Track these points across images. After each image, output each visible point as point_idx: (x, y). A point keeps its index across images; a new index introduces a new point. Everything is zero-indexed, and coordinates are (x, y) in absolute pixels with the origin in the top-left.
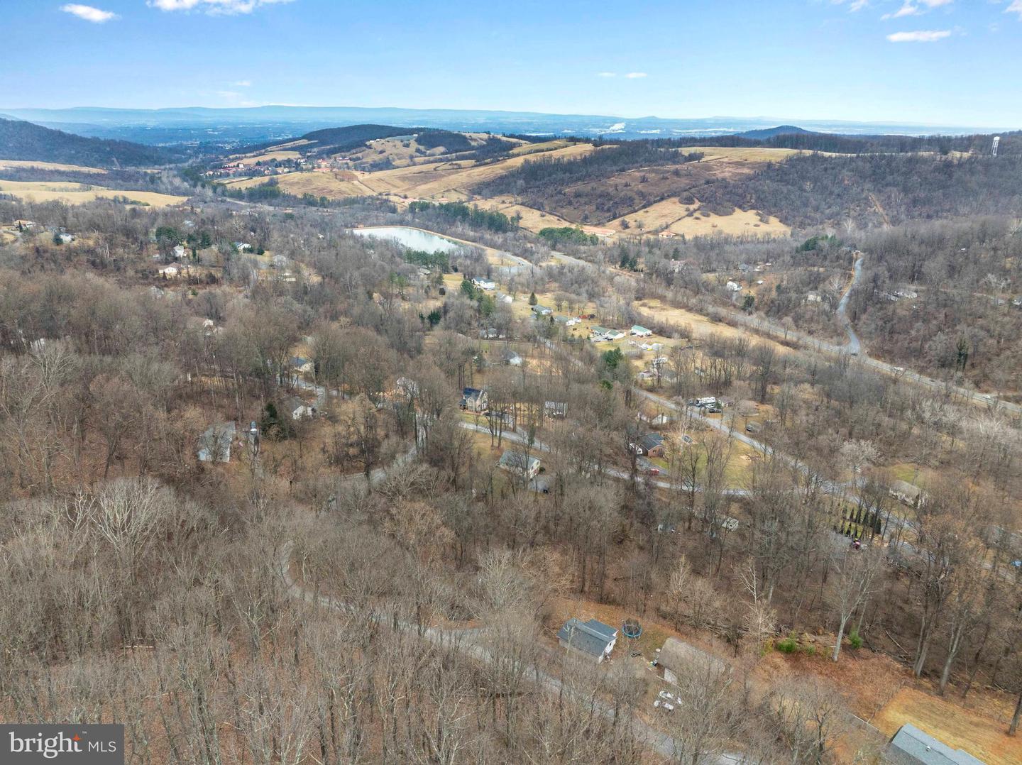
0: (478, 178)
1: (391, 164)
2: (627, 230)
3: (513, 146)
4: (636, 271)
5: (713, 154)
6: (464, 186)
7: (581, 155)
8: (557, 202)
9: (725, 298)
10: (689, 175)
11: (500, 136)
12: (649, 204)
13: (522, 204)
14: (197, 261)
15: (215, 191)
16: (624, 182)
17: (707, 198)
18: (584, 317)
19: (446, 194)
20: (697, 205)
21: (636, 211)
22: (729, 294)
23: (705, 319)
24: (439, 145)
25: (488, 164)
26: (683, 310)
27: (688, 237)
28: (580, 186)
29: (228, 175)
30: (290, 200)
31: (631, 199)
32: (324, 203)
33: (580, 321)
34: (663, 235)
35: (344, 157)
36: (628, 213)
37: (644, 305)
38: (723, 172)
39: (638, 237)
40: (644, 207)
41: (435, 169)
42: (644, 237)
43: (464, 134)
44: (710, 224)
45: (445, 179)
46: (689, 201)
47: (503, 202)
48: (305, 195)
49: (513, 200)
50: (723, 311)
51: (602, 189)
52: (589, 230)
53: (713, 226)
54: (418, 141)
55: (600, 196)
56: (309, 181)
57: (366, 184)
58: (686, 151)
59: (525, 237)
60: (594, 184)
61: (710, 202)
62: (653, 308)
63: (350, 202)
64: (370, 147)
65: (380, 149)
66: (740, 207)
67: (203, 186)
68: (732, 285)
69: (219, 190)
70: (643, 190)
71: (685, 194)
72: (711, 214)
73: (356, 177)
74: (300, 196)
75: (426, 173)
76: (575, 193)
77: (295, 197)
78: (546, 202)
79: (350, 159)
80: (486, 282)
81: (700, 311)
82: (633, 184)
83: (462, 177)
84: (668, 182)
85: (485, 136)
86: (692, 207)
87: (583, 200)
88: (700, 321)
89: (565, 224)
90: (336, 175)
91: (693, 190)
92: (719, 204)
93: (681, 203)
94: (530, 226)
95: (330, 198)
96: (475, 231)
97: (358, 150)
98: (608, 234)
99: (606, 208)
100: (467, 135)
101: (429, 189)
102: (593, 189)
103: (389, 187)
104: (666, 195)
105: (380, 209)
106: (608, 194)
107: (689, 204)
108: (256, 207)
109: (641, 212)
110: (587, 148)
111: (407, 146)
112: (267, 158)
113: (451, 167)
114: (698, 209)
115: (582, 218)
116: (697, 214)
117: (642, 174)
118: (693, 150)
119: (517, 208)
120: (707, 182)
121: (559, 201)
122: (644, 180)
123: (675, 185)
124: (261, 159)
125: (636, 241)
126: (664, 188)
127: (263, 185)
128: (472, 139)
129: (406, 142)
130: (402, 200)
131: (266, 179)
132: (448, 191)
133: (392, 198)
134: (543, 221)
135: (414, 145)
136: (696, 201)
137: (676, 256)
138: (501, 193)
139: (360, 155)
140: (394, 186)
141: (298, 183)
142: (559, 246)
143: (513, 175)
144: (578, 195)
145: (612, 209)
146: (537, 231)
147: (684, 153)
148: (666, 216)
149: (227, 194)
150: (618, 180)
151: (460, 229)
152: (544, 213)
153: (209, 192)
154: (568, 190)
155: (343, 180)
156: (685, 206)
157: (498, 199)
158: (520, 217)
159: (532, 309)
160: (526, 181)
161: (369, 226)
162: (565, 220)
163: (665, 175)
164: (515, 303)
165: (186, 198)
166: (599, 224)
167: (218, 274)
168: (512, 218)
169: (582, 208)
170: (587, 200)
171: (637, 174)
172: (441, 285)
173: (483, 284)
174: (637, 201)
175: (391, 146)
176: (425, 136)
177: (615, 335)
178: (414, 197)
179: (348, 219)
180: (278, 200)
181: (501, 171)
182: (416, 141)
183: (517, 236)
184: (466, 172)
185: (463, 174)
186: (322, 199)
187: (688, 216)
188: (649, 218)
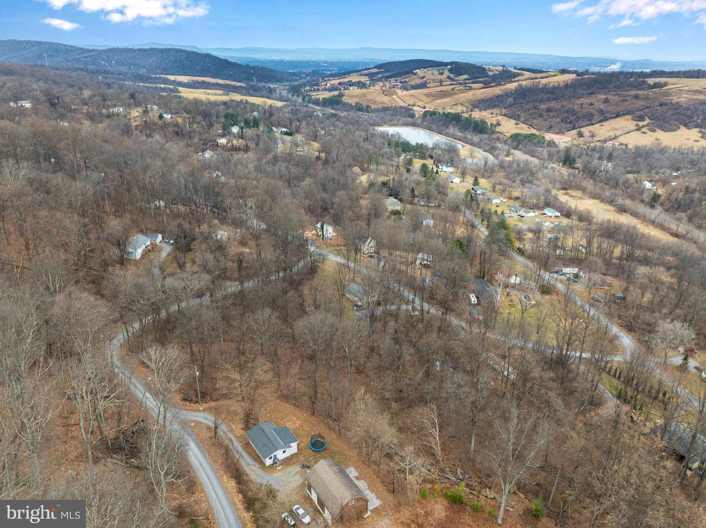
0: (480, 96)
1: (426, 85)
2: (581, 139)
3: (516, 75)
4: (574, 168)
5: (674, 84)
6: (468, 101)
7: (564, 82)
8: (531, 114)
9: (636, 194)
10: (647, 98)
11: (511, 69)
12: (606, 120)
13: (505, 115)
14: (241, 136)
15: (303, 100)
16: (589, 102)
17: (656, 117)
18: (511, 198)
19: (454, 106)
20: (647, 121)
21: (593, 125)
22: (642, 191)
23: (612, 208)
24: (464, 74)
25: (492, 87)
26: (598, 201)
27: (630, 146)
28: (553, 104)
29: (318, 90)
30: (347, 107)
31: (592, 115)
32: (368, 109)
33: (505, 200)
34: (609, 144)
35: (396, 81)
36: (586, 126)
37: (566, 194)
38: (680, 98)
39: (587, 144)
40: (601, 121)
41: (452, 90)
42: (592, 144)
43: (484, 66)
44: (654, 138)
45: (456, 96)
46: (641, 118)
47: (492, 113)
48: (357, 103)
49: (499, 112)
50: (628, 203)
51: (570, 106)
53: (657, 140)
54: (450, 71)
55: (567, 112)
56: (364, 95)
57: (401, 97)
58: (651, 81)
59: (498, 139)
60: (565, 103)
61: (658, 120)
62: (573, 197)
63: (385, 109)
64: (415, 74)
65: (422, 76)
66: (685, 125)
67: (298, 96)
68: (648, 185)
69: (307, 99)
70: (603, 109)
71: (638, 113)
72: (657, 129)
73: (396, 94)
75: (445, 92)
77: (351, 105)
78: (523, 114)
79: (400, 82)
80: (447, 167)
81: (611, 202)
82: (596, 104)
83: (469, 95)
84: (627, 103)
85: (501, 68)
86: (641, 124)
87: (551, 114)
88: (607, 210)
89: (533, 131)
90: (383, 92)
91: (646, 111)
92: (667, 122)
93: (633, 120)
94: (505, 131)
95: (373, 106)
96: (462, 133)
97: (407, 76)
98: (564, 141)
99: (569, 121)
100: (487, 67)
101: (443, 103)
102: (563, 106)
103: (417, 100)
104: (621, 113)
105: (406, 116)
106: (574, 110)
107: (640, 121)
108: (324, 111)
109: (597, 125)
110: (573, 76)
111: (442, 74)
112: (346, 80)
113: (464, 88)
114: (647, 126)
115: (548, 127)
116: (644, 130)
118: (657, 80)
119: (500, 118)
120: (661, 105)
121: (534, 113)
123: (632, 106)
124: (342, 81)
125: (586, 147)
126: (621, 108)
127: (334, 96)
128: (490, 70)
129: (441, 71)
130: (421, 109)
131: (336, 93)
132: (456, 104)
133: (415, 108)
134: (516, 128)
135: (447, 73)
136: (647, 119)
137: (610, 158)
138: (494, 107)
139: (407, 80)
140: (421, 100)
141: (357, 96)
142: (521, 146)
143: (507, 94)
144: (549, 110)
145: (574, 122)
146: (509, 135)
147: (648, 82)
148: (617, 129)
149: (311, 101)
150: (586, 101)
151: (452, 130)
152: (519, 122)
153: (300, 100)
154: (543, 107)
155: (386, 95)
156: (636, 123)
157: (489, 111)
158: (498, 124)
159: (472, 189)
160: (515, 99)
161: (391, 125)
162: (534, 128)
163: (626, 98)
164: (462, 184)
165: (285, 103)
166: (560, 132)
167: (252, 145)
168: (492, 125)
169: (550, 120)
170: (556, 114)
171: (603, 97)
172: (410, 166)
173: (445, 168)
174: (596, 117)
175: (430, 74)
176: (455, 68)
177: (528, 213)
178: (430, 108)
179: (378, 120)
180: (339, 107)
181: (499, 92)
182: (448, 70)
183: (491, 138)
184: (473, 92)
185: (471, 93)
186: (368, 107)
187: (637, 130)
188: (603, 130)
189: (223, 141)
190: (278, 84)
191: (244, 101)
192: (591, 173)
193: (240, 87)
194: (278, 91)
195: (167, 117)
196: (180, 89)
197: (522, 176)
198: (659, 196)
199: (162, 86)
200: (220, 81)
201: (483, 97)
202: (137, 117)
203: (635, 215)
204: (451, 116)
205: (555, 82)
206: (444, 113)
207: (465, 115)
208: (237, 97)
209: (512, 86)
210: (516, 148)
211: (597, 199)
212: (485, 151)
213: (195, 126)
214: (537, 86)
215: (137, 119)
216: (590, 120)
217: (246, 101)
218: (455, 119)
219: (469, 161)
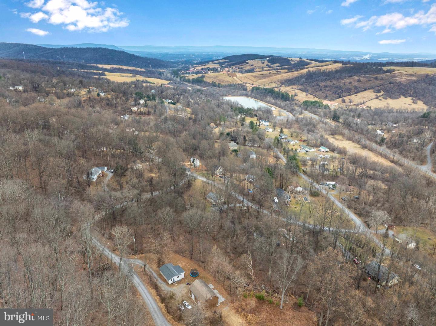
0: (285, 77)
1: (254, 70)
2: (344, 104)
3: (307, 64)
4: (338, 122)
5: (399, 70)
6: (279, 81)
7: (335, 69)
8: (315, 89)
9: (372, 138)
10: (382, 79)
11: (304, 60)
12: (358, 92)
13: (300, 89)
15: (180, 79)
16: (349, 81)
17: (387, 91)
18: (301, 141)
19: (270, 84)
20: (382, 93)
21: (351, 95)
22: (376, 136)
23: (358, 146)
24: (277, 63)
25: (293, 71)
26: (351, 142)
27: (372, 108)
28: (328, 83)
29: (189, 73)
30: (207, 84)
31: (350, 89)
32: (219, 86)
33: (298, 142)
34: (360, 107)
35: (236, 67)
36: (347, 96)
37: (333, 138)
38: (401, 79)
39: (347, 107)
40: (356, 93)
41: (269, 73)
42: (350, 107)
43: (288, 58)
44: (386, 103)
45: (271, 78)
46: (379, 91)
47: (293, 88)
48: (212, 82)
49: (296, 87)
50: (368, 142)
51: (338, 84)
52: (325, 102)
54: (268, 61)
55: (336, 87)
56: (217, 77)
57: (239, 78)
58: (385, 68)
59: (296, 104)
60: (335, 82)
61: (389, 92)
62: (337, 139)
63: (230, 86)
64: (248, 63)
65: (251, 64)
66: (404, 95)
67: (177, 77)
68: (379, 132)
69: (182, 79)
70: (357, 86)
71: (377, 88)
72: (388, 98)
73: (236, 76)
74: (211, 83)
75: (265, 75)
76: (325, 85)
77: (209, 83)
78: (310, 89)
79: (238, 68)
80: (265, 122)
81: (358, 142)
82: (353, 83)
83: (279, 77)
84: (371, 82)
85: (298, 59)
86: (379, 94)
87: (327, 89)
88: (355, 147)
89: (316, 99)
90: (228, 74)
91: (382, 87)
92: (393, 93)
93: (374, 92)
94: (300, 99)
95: (222, 84)
96: (275, 100)
97: (242, 64)
98: (334, 105)
99: (337, 93)
100: (290, 59)
101: (264, 81)
102: (334, 84)
103: (248, 80)
104: (367, 88)
105: (241, 89)
106: (340, 87)
107: (378, 93)
108: (193, 86)
109: (354, 96)
110: (340, 65)
111: (263, 63)
112: (206, 67)
113: (276, 72)
114: (382, 96)
115: (325, 97)
116: (380, 98)
117: (359, 78)
118: (389, 68)
119: (297, 91)
120: (390, 83)
121: (317, 88)
122: (359, 81)
123: (374, 84)
124: (204, 67)
125: (346, 109)
126: (368, 85)
127: (199, 77)
128: (292, 61)
129: (263, 61)
130: (251, 86)
131: (200, 75)
132: (272, 82)
133: (247, 85)
134: (306, 97)
135: (266, 63)
137: (359, 116)
138: (294, 84)
139: (243, 67)
140: (250, 80)
141: (213, 77)
142: (309, 109)
143: (302, 76)
144: (325, 86)
145: (340, 93)
146: (302, 102)
147: (384, 69)
148: (365, 98)
149: (185, 80)
150: (346, 81)
151: (269, 99)
152: (308, 94)
153: (178, 80)
154: (322, 84)
155: (230, 77)
156: (376, 94)
157: (291, 87)
158: (296, 95)
159: (279, 135)
160: (306, 79)
161: (233, 96)
162: (317, 97)
163: (370, 79)
164: (273, 132)
165: (170, 81)
166: (332, 100)
167: (152, 111)
168: (292, 96)
169: (326, 92)
170: (329, 89)
171: (357, 78)
172: (244, 122)
173: (264, 123)
174: (353, 90)
175: (256, 63)
176: (271, 59)
177: (310, 149)
178: (256, 85)
179: (225, 93)
180: (202, 84)
181: (297, 75)
182: (267, 61)
183: (292, 103)
184: (282, 75)
185: (280, 76)
186: (219, 84)
187: (376, 98)
188: (357, 98)
189: (135, 109)
190: (165, 69)
191: (145, 81)
192: (347, 125)
193: (142, 71)
194: (165, 74)
195: (102, 94)
196: (106, 73)
197: (308, 128)
198: (385, 139)
199: (95, 71)
200: (130, 68)
201: (287, 78)
202: (84, 95)
203: (371, 150)
204: (268, 90)
205: (330, 69)
206: (264, 88)
207: (276, 89)
208: (140, 78)
209: (305, 71)
210: (306, 110)
211: (350, 140)
212: (288, 111)
213: (118, 100)
214: (319, 71)
215: (85, 96)
216: (349, 92)
217: (146, 80)
218: (270, 92)
219: (278, 117)
